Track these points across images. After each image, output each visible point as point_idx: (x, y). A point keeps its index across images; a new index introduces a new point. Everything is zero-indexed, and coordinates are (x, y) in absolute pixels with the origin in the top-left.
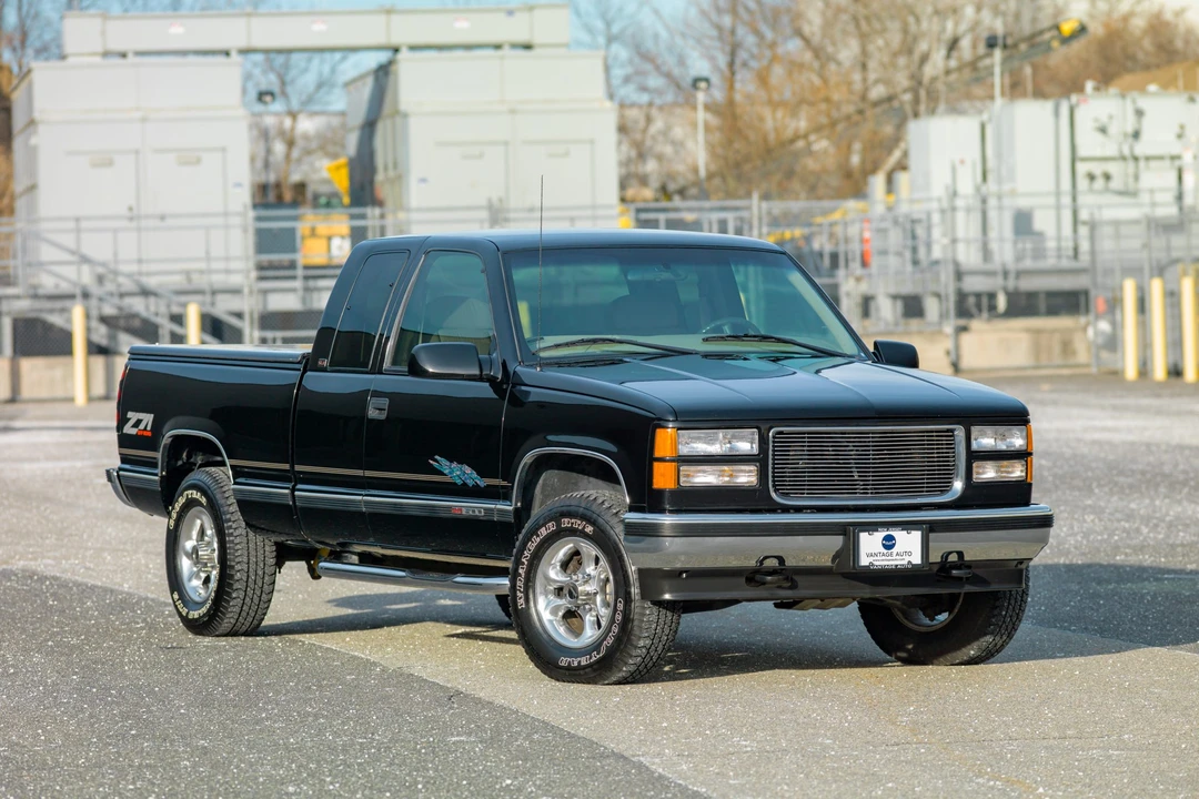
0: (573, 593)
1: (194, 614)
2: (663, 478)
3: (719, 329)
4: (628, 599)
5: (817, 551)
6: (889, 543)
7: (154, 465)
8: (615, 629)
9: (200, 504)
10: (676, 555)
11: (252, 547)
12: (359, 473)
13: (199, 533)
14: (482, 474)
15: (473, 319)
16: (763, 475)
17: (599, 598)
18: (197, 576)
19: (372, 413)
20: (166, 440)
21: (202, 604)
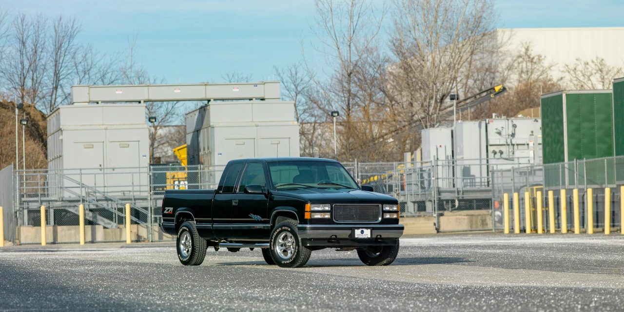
0: (285, 245)
1: (185, 260)
2: (307, 216)
3: (322, 182)
4: (299, 246)
5: (345, 234)
6: (362, 232)
7: (173, 221)
8: (296, 254)
9: (187, 231)
10: (310, 235)
11: (200, 241)
12: (231, 219)
13: (186, 239)
14: (262, 218)
15: (260, 180)
16: (331, 215)
17: (291, 246)
18: (185, 250)
19: (234, 204)
20: (177, 214)
21: (186, 257)
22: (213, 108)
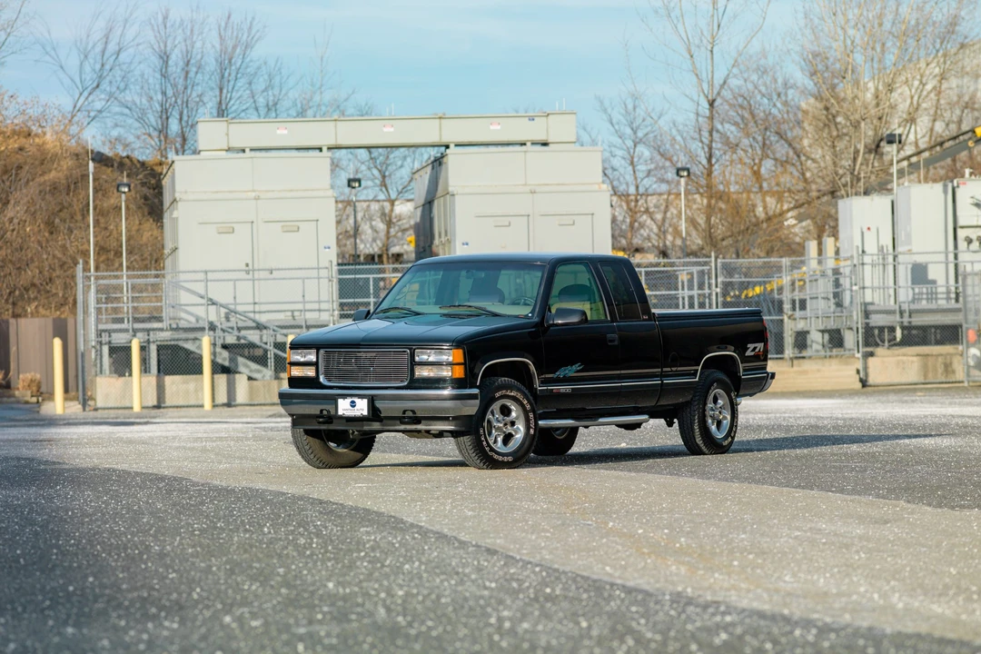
6: (353, 404)
16: (317, 371)
22: (454, 158)
